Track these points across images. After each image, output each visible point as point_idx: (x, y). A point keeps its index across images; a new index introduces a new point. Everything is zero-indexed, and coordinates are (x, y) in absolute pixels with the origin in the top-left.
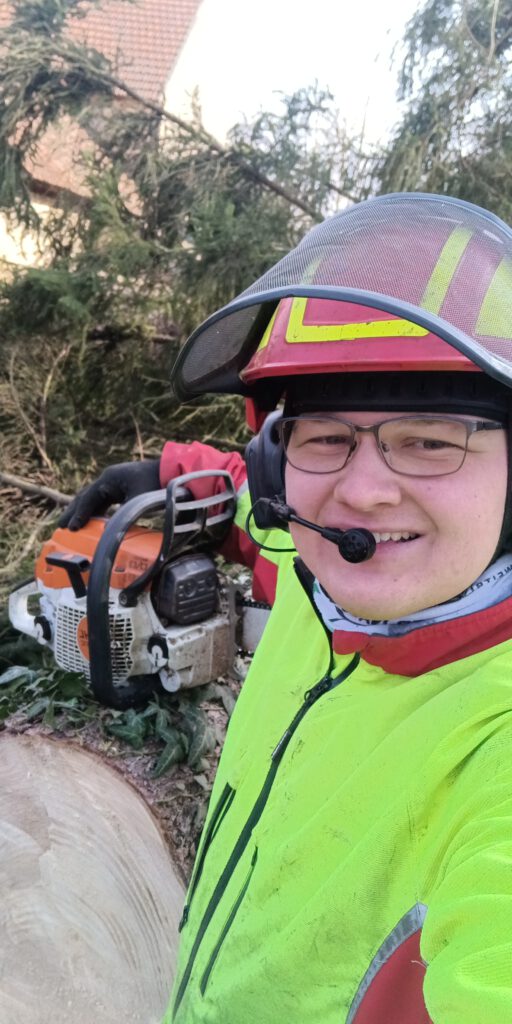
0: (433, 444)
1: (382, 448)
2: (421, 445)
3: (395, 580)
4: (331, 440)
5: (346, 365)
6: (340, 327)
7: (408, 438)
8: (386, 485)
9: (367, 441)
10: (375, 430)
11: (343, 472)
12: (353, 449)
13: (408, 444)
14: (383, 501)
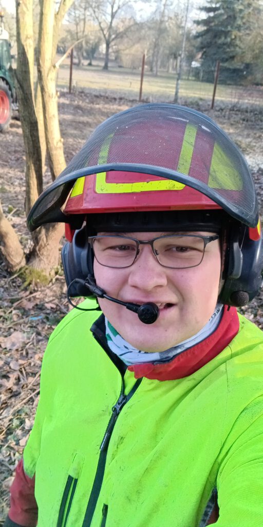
0: (182, 249)
1: (155, 253)
2: (174, 249)
3: (166, 331)
4: (123, 248)
5: (137, 208)
6: (131, 184)
7: (168, 246)
8: (160, 275)
9: (146, 250)
10: (151, 243)
11: (133, 268)
12: (138, 253)
13: (168, 249)
14: (159, 284)
